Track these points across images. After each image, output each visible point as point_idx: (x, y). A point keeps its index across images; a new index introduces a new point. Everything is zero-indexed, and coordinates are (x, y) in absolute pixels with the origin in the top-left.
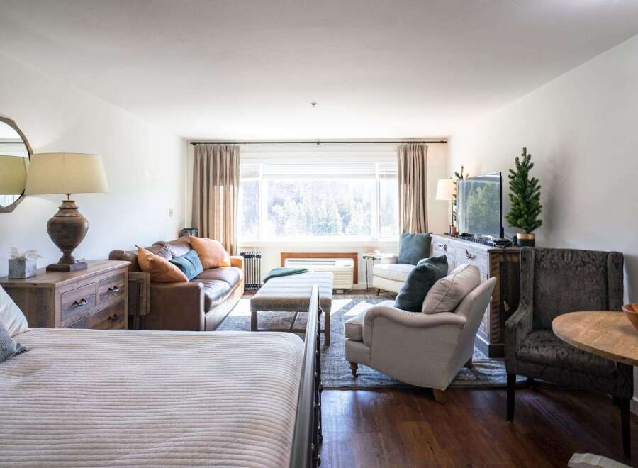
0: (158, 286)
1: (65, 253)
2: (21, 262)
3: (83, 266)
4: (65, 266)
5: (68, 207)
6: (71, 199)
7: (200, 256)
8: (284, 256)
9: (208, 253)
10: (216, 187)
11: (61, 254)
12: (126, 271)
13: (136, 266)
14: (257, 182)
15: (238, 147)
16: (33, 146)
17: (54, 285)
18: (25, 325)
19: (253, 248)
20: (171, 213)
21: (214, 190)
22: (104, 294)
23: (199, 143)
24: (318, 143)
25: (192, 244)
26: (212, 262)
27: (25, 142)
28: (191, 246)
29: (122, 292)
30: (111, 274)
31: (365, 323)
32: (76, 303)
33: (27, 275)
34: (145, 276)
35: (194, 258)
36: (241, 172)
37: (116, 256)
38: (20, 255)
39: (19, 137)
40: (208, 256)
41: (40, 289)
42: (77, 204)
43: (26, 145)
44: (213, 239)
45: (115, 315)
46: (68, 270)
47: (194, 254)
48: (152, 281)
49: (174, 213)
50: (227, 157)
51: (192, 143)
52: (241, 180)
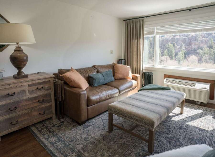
1: (19, 70)
3: (26, 76)
5: (18, 49)
6: (19, 46)
8: (166, 76)
10: (133, 41)
11: (18, 71)
14: (154, 37)
15: (144, 19)
32: (8, 94)
36: (145, 32)
42: (22, 48)
45: (43, 100)
49: (113, 52)
50: (138, 25)
51: (124, 20)
52: (145, 36)
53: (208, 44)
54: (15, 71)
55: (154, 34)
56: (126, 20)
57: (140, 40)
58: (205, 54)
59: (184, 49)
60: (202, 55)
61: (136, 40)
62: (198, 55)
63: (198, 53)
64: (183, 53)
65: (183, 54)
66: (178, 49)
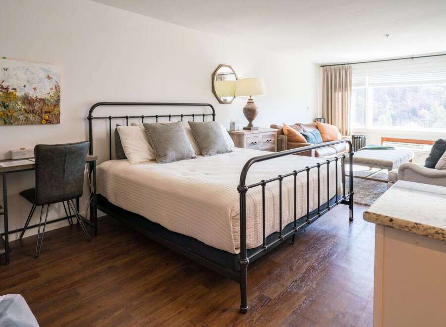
0: (291, 143)
1: (250, 122)
2: (234, 124)
3: (257, 129)
4: (249, 128)
5: (250, 102)
6: (251, 98)
7: (321, 133)
8: (384, 139)
9: (327, 133)
10: (336, 93)
11: (248, 123)
12: (276, 133)
13: (282, 132)
14: (365, 89)
15: (351, 66)
16: (238, 76)
17: (243, 133)
18: (233, 145)
19: (361, 133)
20: (308, 108)
21: (335, 94)
22: (265, 142)
23: (326, 66)
24: (412, 58)
25: (318, 127)
26: (329, 137)
27: (234, 73)
28: (317, 127)
29: (274, 143)
30: (268, 134)
31: (399, 172)
32: (252, 143)
33: (236, 129)
34: (285, 138)
35: (316, 133)
36: (353, 82)
37: (273, 127)
38: (233, 121)
39: (232, 71)
40: (326, 134)
41: (240, 134)
42: (254, 101)
43: (235, 75)
44: (335, 125)
46: (250, 129)
47: (317, 131)
48: (288, 141)
49: (310, 108)
50: (343, 73)
51: (322, 66)
52: (353, 88)
53: (442, 98)
54: (246, 123)
55: (365, 85)
56: (324, 66)
57: (347, 92)
58: (436, 119)
59: (390, 109)
60: (431, 121)
61: (340, 93)
62: (422, 121)
63: (420, 117)
64: (390, 118)
65: (388, 119)
66: (379, 108)
